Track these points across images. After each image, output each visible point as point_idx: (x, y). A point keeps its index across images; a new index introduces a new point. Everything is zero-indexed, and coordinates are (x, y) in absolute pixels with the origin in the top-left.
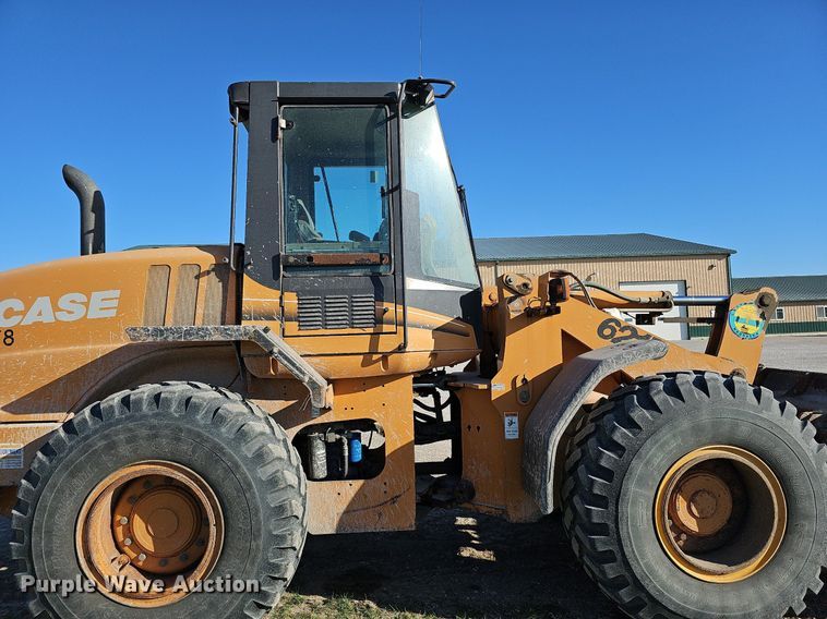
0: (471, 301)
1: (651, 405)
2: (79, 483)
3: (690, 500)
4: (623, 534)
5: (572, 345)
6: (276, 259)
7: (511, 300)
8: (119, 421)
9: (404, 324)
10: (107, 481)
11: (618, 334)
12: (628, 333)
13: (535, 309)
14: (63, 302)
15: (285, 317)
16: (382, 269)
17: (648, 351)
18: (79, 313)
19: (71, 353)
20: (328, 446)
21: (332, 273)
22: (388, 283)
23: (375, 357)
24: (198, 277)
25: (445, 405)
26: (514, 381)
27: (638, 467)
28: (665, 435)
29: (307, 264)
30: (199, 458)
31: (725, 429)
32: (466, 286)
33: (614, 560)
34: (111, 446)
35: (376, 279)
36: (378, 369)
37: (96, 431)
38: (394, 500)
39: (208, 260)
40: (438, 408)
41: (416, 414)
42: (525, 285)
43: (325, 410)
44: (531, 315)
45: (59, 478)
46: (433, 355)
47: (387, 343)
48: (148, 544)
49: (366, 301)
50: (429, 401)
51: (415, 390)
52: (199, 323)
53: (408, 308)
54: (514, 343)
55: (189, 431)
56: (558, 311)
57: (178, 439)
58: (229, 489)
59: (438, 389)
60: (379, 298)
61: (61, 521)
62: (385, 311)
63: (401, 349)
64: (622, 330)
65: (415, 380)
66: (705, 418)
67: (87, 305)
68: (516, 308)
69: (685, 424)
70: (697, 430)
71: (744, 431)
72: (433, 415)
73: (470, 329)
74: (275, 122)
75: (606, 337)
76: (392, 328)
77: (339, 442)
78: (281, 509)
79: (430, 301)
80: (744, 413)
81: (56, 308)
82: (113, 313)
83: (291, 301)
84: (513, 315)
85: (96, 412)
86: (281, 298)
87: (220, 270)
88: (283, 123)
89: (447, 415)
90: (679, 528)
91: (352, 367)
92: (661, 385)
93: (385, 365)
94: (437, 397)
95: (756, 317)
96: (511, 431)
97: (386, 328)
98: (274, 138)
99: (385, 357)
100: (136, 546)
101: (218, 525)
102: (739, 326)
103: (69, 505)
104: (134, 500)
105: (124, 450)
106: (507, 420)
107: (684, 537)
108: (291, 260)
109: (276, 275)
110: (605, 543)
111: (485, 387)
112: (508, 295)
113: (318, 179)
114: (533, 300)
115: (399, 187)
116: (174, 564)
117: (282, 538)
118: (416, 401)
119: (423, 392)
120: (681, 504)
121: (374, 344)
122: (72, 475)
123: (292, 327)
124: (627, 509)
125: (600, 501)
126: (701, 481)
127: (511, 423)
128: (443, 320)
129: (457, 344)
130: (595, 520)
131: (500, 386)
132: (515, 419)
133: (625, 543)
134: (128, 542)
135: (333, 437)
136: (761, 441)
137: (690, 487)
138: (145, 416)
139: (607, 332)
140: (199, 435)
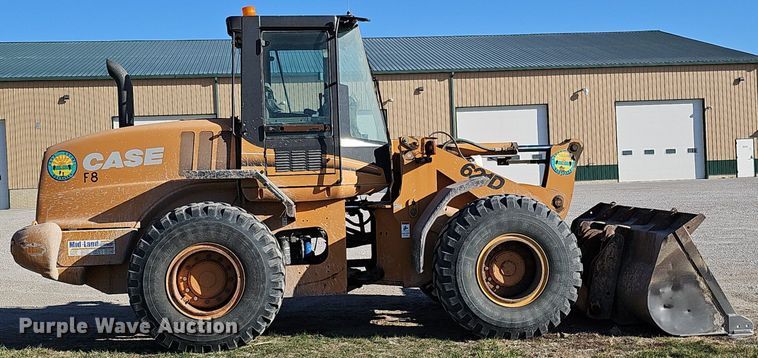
0: (382, 153)
1: (476, 213)
2: (167, 255)
3: (501, 267)
4: (459, 280)
5: (443, 181)
6: (262, 129)
7: (406, 152)
8: (187, 222)
9: (340, 168)
10: (181, 254)
11: (473, 173)
12: (479, 172)
13: (420, 159)
14: (128, 155)
15: (268, 165)
16: (325, 134)
17: (478, 183)
18: (138, 162)
19: (135, 186)
20: (291, 244)
21: (295, 136)
22: (329, 143)
23: (321, 188)
24: (211, 139)
25: (367, 222)
26: (407, 202)
27: (467, 246)
28: (482, 228)
29: (280, 131)
30: (231, 241)
31: (514, 225)
32: (379, 142)
33: (454, 295)
34: (184, 235)
35: (321, 140)
36: (323, 196)
37: (175, 228)
38: (334, 276)
39: (217, 129)
40: (362, 224)
41: (348, 229)
42: (414, 143)
43: (292, 220)
44: (417, 163)
45: (157, 251)
46: (358, 186)
47: (328, 180)
48: (198, 291)
49: (316, 155)
50: (355, 219)
51: (347, 210)
52: (213, 168)
53: (342, 158)
54: (407, 178)
55: (225, 227)
56: (430, 160)
57: (220, 231)
58: (248, 259)
59: (361, 210)
60: (324, 152)
61: (158, 275)
62: (328, 160)
63: (338, 183)
64: (476, 171)
65: (347, 204)
66: (504, 218)
67: (143, 156)
68: (407, 158)
69: (493, 222)
70: (500, 225)
71: (525, 225)
72: (358, 229)
73: (382, 170)
74: (259, 42)
75: (465, 175)
76: (332, 171)
77: (299, 243)
78: (275, 268)
79: (355, 153)
80: (526, 217)
81: (124, 159)
82: (160, 162)
83: (271, 154)
84: (406, 162)
85: (173, 217)
86: (265, 153)
87: (225, 135)
88: (263, 43)
89: (368, 228)
90: (494, 282)
91: (308, 194)
92: (483, 202)
93: (329, 194)
94: (361, 216)
95: (569, 160)
96: (405, 232)
97: (328, 170)
98: (258, 52)
99: (328, 188)
100: (192, 292)
101: (241, 277)
102: (558, 166)
103: (162, 266)
104: (189, 267)
105: (191, 237)
106: (403, 226)
107: (498, 287)
108: (271, 129)
109: (261, 139)
110: (450, 287)
111: (389, 206)
112: (403, 149)
113: (272, 59)
114: (418, 153)
115: (336, 83)
116: (214, 302)
117: (276, 283)
118: (347, 220)
119: (352, 212)
120: (496, 269)
121: (321, 180)
122: (163, 250)
123: (271, 170)
124: (461, 267)
125: (448, 264)
126: (506, 256)
127: (405, 228)
128: (362, 165)
129: (373, 179)
130: (445, 275)
131: (398, 205)
132: (408, 226)
133: (460, 285)
134: (188, 290)
135: (294, 239)
136: (534, 231)
137: (501, 258)
138: (201, 219)
139: (467, 172)
140: (231, 229)
